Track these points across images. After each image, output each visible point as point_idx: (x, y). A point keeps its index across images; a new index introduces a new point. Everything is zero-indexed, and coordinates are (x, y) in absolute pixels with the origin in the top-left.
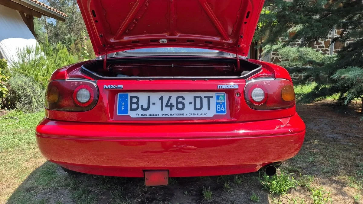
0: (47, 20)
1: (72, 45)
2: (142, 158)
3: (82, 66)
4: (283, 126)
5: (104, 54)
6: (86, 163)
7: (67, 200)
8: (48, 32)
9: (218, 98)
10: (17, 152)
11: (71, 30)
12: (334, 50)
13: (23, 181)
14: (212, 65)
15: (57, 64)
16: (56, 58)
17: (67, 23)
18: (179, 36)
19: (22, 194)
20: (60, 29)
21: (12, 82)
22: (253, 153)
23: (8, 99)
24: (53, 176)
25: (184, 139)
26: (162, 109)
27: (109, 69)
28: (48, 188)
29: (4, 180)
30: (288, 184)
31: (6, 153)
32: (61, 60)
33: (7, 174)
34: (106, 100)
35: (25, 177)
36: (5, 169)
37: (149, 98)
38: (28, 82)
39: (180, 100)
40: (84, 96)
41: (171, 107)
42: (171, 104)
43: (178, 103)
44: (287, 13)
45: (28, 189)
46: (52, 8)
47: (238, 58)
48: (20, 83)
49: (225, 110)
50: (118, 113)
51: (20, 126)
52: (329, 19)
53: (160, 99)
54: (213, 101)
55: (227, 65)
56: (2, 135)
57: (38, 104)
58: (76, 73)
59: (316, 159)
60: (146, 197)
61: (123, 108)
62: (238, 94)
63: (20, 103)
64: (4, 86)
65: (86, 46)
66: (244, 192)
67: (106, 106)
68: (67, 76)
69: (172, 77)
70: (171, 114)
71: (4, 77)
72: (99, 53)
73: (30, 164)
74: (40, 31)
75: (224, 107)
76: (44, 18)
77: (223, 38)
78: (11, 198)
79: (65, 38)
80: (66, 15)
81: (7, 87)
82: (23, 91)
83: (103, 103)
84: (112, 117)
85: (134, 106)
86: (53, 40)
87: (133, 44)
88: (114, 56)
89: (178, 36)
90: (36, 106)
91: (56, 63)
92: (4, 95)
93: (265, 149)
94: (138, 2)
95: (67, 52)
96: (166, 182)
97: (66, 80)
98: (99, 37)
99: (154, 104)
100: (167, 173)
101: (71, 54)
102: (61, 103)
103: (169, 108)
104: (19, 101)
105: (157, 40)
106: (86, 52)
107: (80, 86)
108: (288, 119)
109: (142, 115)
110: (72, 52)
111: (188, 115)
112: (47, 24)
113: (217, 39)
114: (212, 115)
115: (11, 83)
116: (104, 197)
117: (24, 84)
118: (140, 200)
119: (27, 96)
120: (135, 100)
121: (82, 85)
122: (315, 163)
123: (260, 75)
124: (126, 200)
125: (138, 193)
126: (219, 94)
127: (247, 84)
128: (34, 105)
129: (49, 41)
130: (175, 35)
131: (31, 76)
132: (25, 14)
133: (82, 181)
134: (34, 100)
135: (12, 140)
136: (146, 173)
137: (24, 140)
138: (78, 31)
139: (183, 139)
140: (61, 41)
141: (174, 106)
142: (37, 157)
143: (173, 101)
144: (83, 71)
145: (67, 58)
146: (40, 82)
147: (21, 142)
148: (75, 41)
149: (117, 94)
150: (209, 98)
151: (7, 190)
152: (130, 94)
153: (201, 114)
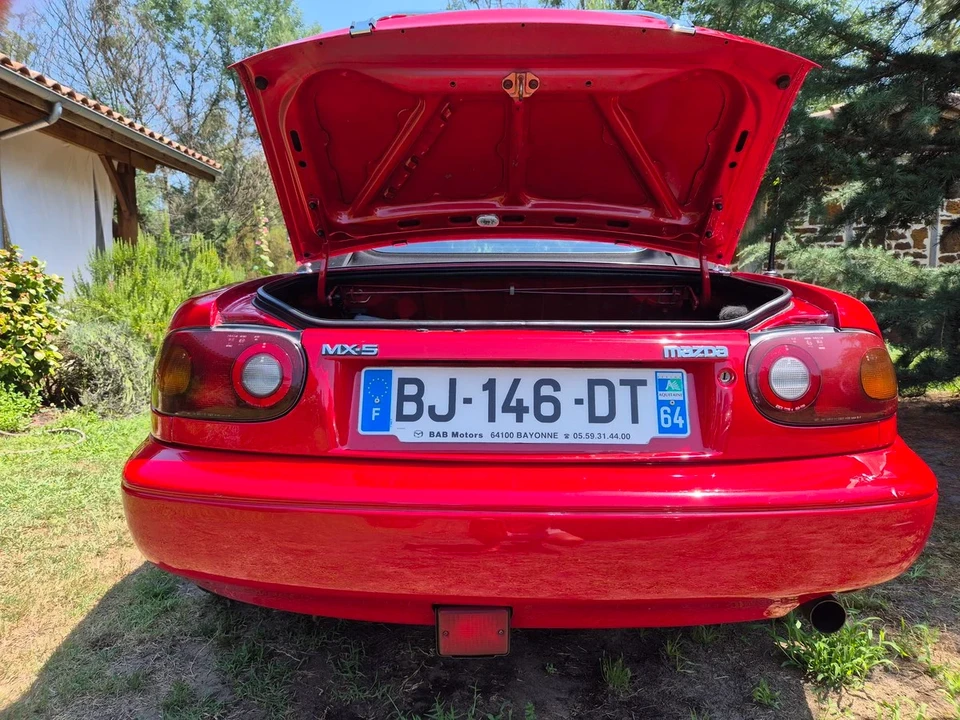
0: (168, 180)
1: (229, 241)
2: (423, 567)
3: (260, 291)
4: (871, 478)
5: (320, 257)
6: (259, 576)
7: (204, 677)
8: (170, 208)
9: (661, 385)
10: (75, 528)
11: (228, 204)
12: (939, 255)
13: (86, 614)
14: (626, 290)
15: (191, 289)
16: (188, 273)
17: (220, 186)
18: (535, 206)
19: (79, 656)
20: (201, 201)
21: (75, 337)
22: (760, 561)
23: (61, 380)
24: (169, 603)
25: (562, 512)
26: (492, 418)
27: (333, 300)
28: (152, 639)
29: (34, 610)
30: (868, 652)
31: (46, 530)
32: (200, 279)
33: (41, 594)
34: (326, 388)
35: (90, 602)
36: (39, 576)
37: (453, 383)
38: (115, 335)
39: (546, 390)
40: (263, 376)
41: (520, 411)
42: (520, 401)
43: (539, 399)
44: (822, 150)
45: (98, 641)
46: (183, 148)
47: (706, 270)
48: (93, 340)
49: (685, 425)
50: (363, 430)
51: (88, 454)
52: (941, 166)
53: (485, 388)
54: (647, 396)
55: (670, 290)
56: (39, 478)
57: (137, 395)
58: (242, 308)
59: (932, 572)
60: (432, 677)
61: (376, 412)
62: (727, 374)
63: (91, 391)
64: (51, 347)
65: (265, 242)
66: (727, 672)
67: (326, 405)
68: (217, 317)
69: (523, 323)
70: (519, 435)
71: (53, 322)
72: (307, 255)
73: (107, 563)
74: (151, 207)
75: (682, 414)
76: (162, 175)
77: (659, 211)
78: (46, 668)
79: (213, 225)
80: (218, 165)
81: (61, 348)
82: (102, 360)
83: (319, 396)
84: (343, 442)
85: (410, 408)
86: (183, 227)
87: (404, 231)
88: (345, 264)
89: (530, 205)
90: (132, 400)
91: (187, 287)
92: (51, 370)
93: (796, 549)
94: (421, 108)
95: (216, 260)
96: (502, 646)
97: (214, 328)
98: (307, 209)
99: (468, 401)
100: (506, 614)
101: (226, 264)
102: (196, 397)
103: (513, 416)
104: (88, 386)
105: (470, 218)
106: (264, 257)
107: (254, 348)
108: (881, 454)
109: (432, 434)
110: (230, 258)
111: (571, 436)
112: (169, 188)
113: (645, 214)
114: (644, 440)
115: (71, 338)
116: (310, 674)
117: (103, 341)
118: (415, 687)
119: (110, 374)
120: (411, 390)
121: (260, 342)
122: (931, 583)
123: (791, 317)
124: (376, 685)
125: (410, 663)
126: (665, 374)
127: (754, 343)
128: (128, 396)
129: (172, 231)
130: (522, 204)
131: (124, 322)
132: (115, 163)
133: (248, 619)
134: (128, 384)
135: (63, 492)
136: (442, 616)
137: (96, 495)
138: (247, 205)
139: (559, 514)
140: (202, 231)
141: (526, 410)
142: (126, 543)
143: (525, 394)
144: (261, 303)
145: (215, 275)
146: (145, 336)
147: (87, 500)
148: (238, 231)
149: (361, 371)
150: (634, 385)
151: (40, 640)
152: (399, 373)
153: (612, 436)
